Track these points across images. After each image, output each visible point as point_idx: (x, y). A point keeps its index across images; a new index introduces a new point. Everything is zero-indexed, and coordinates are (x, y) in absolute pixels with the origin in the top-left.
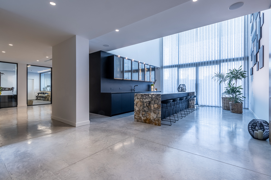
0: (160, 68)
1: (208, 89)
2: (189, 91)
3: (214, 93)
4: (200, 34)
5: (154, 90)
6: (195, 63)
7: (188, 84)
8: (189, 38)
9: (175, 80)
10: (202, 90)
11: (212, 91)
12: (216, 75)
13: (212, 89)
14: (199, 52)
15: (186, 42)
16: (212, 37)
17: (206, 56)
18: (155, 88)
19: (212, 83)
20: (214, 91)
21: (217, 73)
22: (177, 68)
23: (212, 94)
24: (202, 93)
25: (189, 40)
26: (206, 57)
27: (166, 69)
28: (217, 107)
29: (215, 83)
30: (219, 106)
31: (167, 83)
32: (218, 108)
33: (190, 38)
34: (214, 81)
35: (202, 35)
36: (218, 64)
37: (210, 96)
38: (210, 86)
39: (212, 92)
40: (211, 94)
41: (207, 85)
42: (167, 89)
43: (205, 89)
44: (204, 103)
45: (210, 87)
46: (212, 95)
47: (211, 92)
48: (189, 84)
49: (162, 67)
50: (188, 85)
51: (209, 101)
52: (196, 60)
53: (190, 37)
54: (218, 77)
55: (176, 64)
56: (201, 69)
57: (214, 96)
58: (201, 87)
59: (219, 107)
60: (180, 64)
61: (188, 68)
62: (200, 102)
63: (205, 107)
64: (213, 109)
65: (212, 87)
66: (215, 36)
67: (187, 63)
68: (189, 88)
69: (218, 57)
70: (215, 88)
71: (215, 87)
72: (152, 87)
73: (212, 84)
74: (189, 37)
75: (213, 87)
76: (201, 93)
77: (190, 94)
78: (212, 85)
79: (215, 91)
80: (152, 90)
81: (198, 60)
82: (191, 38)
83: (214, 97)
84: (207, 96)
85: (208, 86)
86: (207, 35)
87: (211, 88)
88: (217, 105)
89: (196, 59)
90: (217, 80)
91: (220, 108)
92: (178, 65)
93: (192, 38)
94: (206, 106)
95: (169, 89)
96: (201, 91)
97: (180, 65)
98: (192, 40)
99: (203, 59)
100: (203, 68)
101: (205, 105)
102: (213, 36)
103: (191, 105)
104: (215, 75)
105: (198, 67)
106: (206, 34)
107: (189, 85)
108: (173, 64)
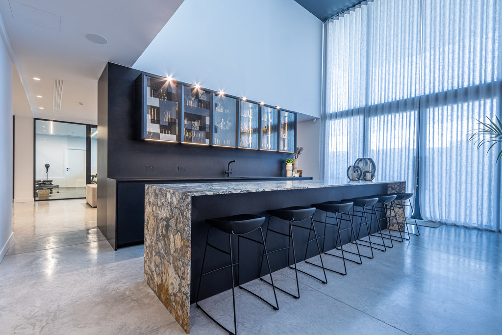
0: (317, 119)
1: (454, 175)
2: (396, 178)
3: (475, 186)
4: (433, 12)
5: (294, 173)
6: (413, 99)
7: (392, 157)
8: (398, 29)
9: (356, 148)
10: (436, 175)
11: (469, 181)
12: (487, 128)
13: (469, 173)
14: (428, 65)
15: (390, 42)
16: (473, 11)
17: (450, 74)
18: (296, 170)
19: (470, 154)
20: (475, 180)
21: (488, 122)
22: (362, 117)
23: (469, 190)
24: (436, 186)
25: (397, 36)
26: (450, 78)
27: (333, 122)
28: (486, 230)
29: (481, 156)
30: (494, 229)
31: (335, 158)
32: (489, 233)
33: (400, 30)
34: (479, 147)
35: (438, 13)
36: (495, 95)
37: (463, 194)
38: (464, 165)
39: (469, 185)
40: (466, 188)
41: (451, 162)
42: (335, 172)
43: (444, 175)
44: (441, 215)
45: (464, 169)
46: (469, 193)
47: (466, 183)
48: (396, 158)
49: (325, 117)
50: (392, 163)
51: (457, 211)
52: (417, 88)
53: (400, 26)
54: (491, 134)
55: (358, 106)
56: (433, 113)
57: (475, 194)
58: (431, 168)
59: (493, 232)
60: (370, 104)
61: (393, 115)
62: (427, 209)
63: (444, 227)
64: (470, 236)
65: (469, 169)
66: (485, 8)
67: (390, 100)
68: (394, 171)
69: (496, 73)
70: (481, 170)
71: (481, 167)
72: (289, 166)
73: (470, 158)
74: (397, 26)
75: (472, 167)
76: (431, 184)
77: (393, 189)
78: (469, 160)
79: (480, 180)
80: (289, 174)
81: (423, 88)
82: (405, 27)
83: (475, 199)
84: (450, 195)
85: (454, 164)
86: (457, 10)
87: (467, 172)
88: (485, 222)
89: (417, 85)
90: (487, 145)
91: (498, 237)
92: (365, 108)
93: (407, 28)
94: (445, 224)
95: (339, 173)
96: (431, 178)
97: (370, 107)
98: (407, 34)
99: (441, 83)
100: (440, 111)
101: (443, 221)
102: (476, 10)
103: (394, 221)
104: (482, 126)
105: (423, 109)
106: (452, 6)
107: (396, 162)
108: (352, 108)
